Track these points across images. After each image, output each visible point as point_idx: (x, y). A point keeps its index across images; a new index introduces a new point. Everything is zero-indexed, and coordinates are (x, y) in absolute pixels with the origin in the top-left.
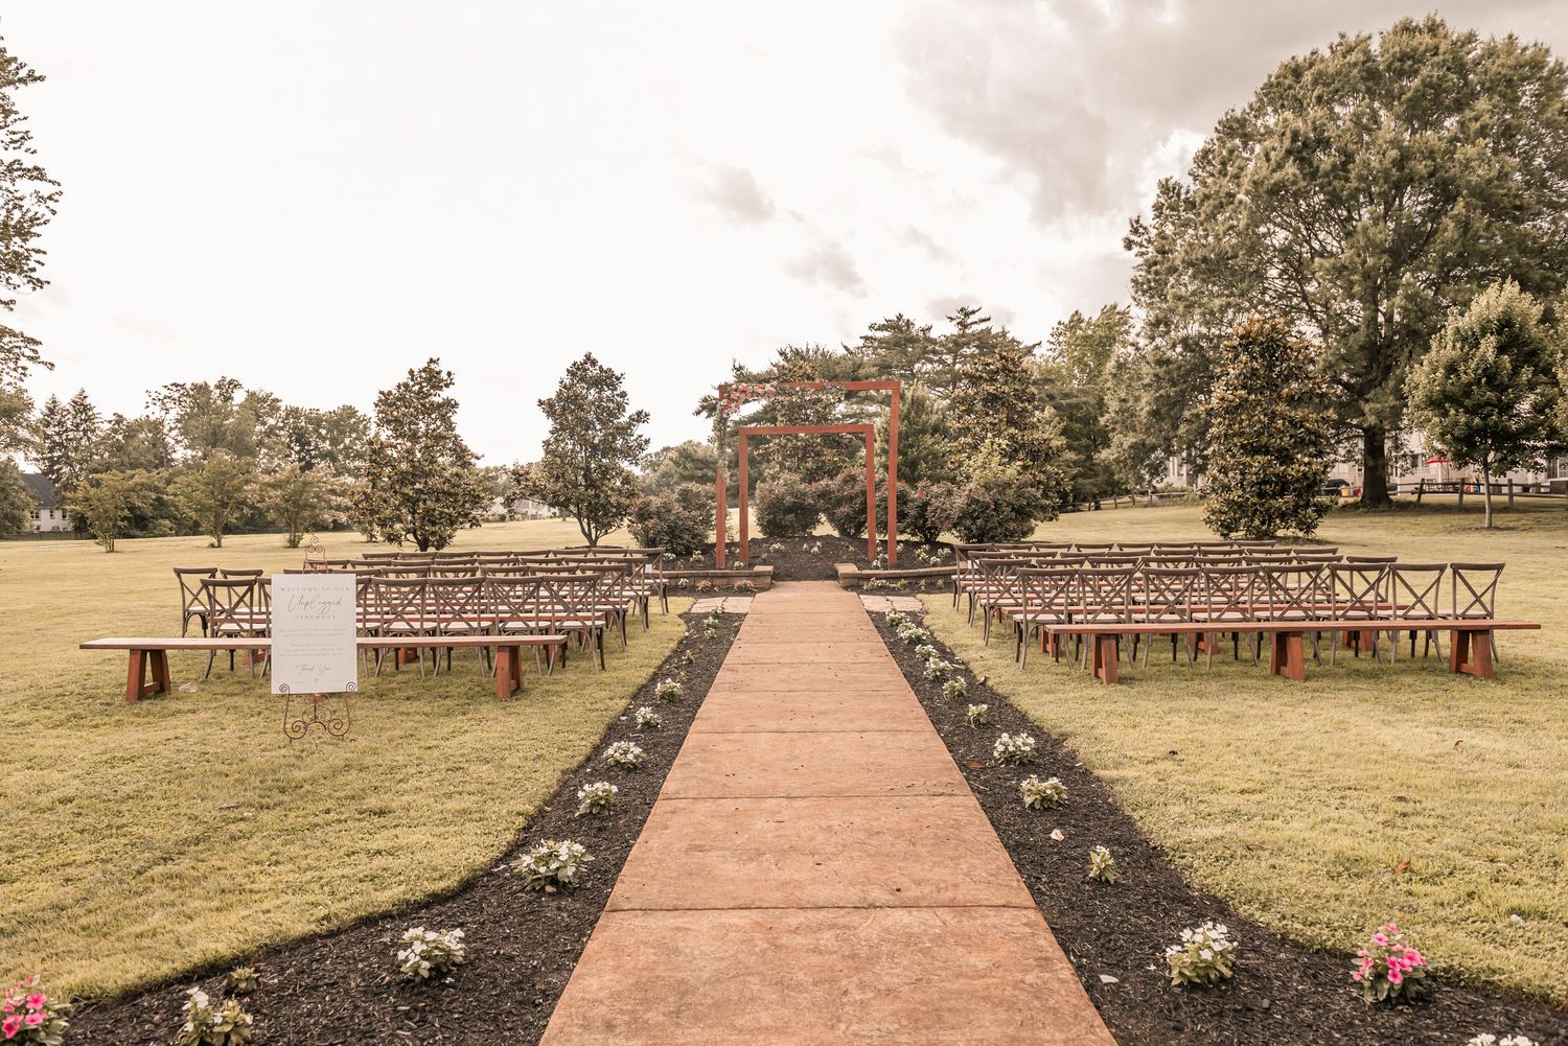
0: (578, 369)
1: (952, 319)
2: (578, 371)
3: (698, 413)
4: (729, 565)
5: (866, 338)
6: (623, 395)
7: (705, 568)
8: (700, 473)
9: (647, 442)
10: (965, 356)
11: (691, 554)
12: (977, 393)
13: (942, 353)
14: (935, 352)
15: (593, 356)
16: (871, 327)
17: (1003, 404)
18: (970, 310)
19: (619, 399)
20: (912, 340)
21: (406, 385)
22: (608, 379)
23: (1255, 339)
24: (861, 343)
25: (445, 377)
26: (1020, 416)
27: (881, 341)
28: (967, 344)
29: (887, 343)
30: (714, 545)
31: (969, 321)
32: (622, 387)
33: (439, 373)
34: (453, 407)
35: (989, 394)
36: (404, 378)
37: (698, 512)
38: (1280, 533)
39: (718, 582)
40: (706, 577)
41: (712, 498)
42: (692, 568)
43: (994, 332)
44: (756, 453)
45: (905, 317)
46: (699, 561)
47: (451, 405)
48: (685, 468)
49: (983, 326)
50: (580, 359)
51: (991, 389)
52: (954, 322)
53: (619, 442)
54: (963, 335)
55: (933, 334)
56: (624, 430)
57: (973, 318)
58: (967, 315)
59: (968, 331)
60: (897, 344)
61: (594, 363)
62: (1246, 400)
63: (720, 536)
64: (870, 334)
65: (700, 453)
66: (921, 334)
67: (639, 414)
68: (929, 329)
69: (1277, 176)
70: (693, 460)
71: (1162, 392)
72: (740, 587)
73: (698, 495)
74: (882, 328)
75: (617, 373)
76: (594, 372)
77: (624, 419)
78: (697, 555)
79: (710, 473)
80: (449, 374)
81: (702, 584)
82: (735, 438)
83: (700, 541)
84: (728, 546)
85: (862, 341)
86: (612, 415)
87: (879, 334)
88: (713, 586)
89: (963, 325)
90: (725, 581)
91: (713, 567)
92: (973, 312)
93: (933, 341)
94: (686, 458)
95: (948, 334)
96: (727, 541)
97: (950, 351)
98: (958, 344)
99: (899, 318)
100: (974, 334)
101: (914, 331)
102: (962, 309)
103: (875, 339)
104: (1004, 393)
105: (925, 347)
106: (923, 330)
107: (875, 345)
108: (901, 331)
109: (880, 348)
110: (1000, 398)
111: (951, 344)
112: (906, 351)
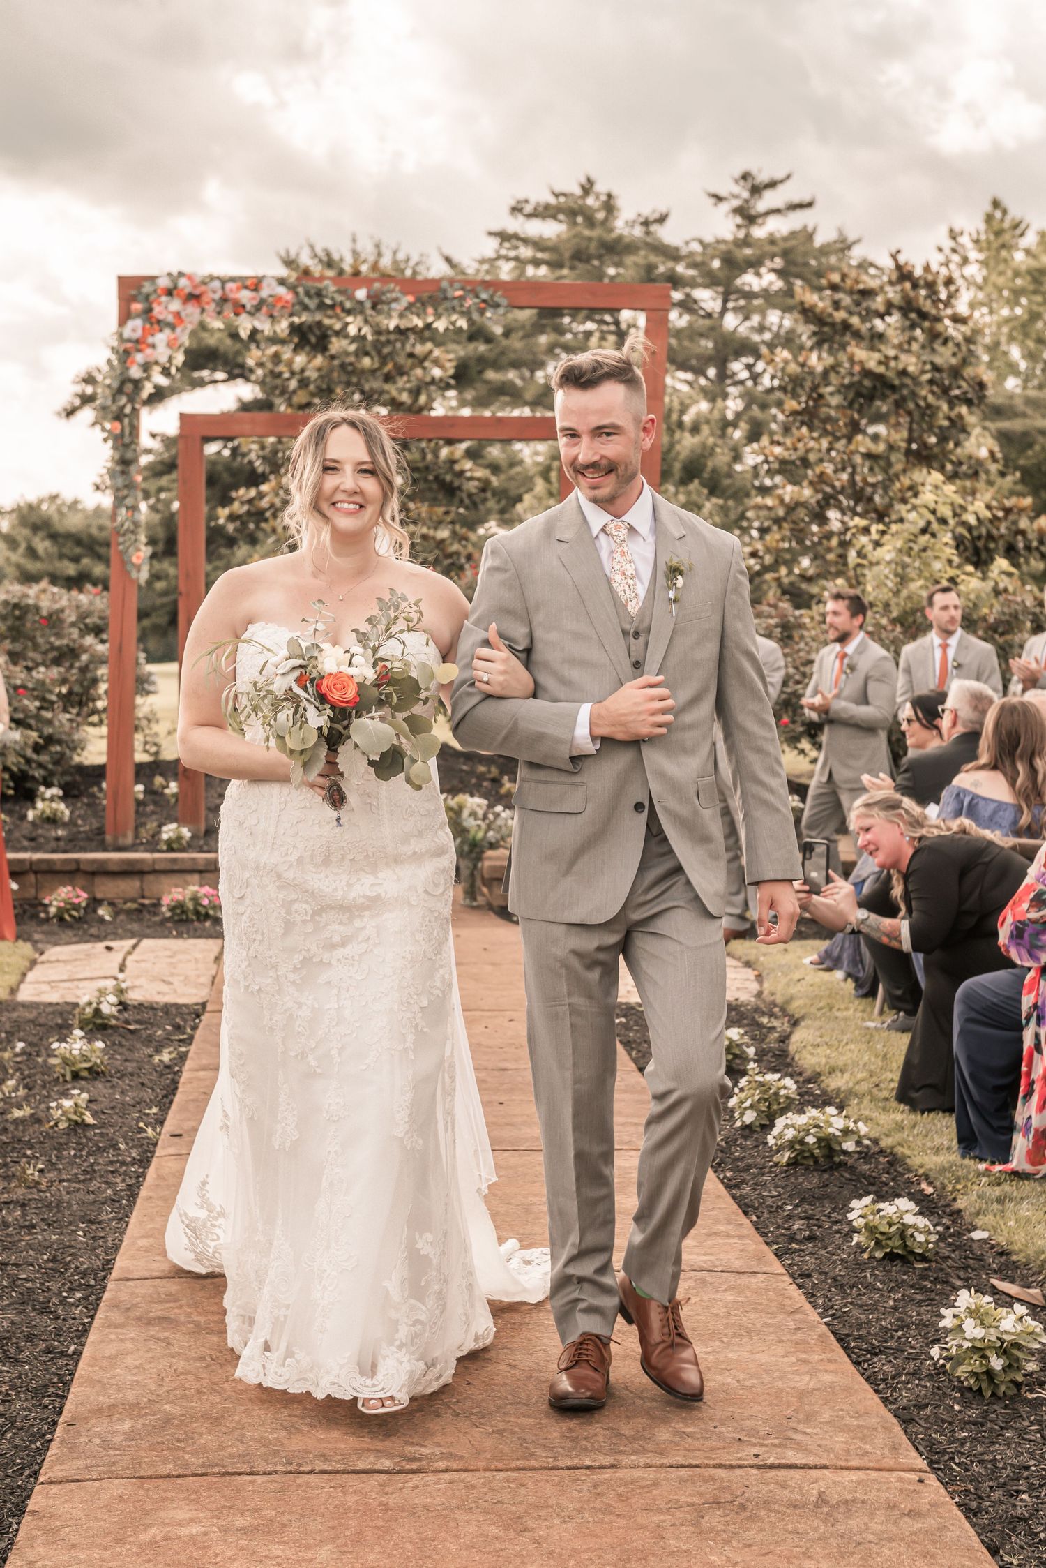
1: (718, 198)
3: (70, 412)
4: (145, 835)
5: (504, 236)
7: (73, 842)
8: (71, 569)
10: (749, 295)
11: (29, 796)
12: (834, 368)
13: (693, 284)
14: (675, 281)
16: (516, 210)
17: (899, 404)
18: (763, 177)
20: (615, 249)
24: (490, 247)
26: (943, 439)
27: (538, 244)
28: (754, 264)
29: (556, 250)
30: (96, 773)
31: (763, 207)
35: (867, 373)
37: (55, 672)
39: (107, 888)
40: (72, 873)
41: (97, 631)
42: (34, 842)
43: (819, 241)
44: (223, 513)
45: (601, 187)
46: (52, 820)
48: (32, 553)
49: (793, 222)
51: (871, 360)
52: (725, 207)
54: (746, 242)
55: (669, 235)
57: (769, 200)
58: (756, 190)
59: (759, 232)
60: (579, 256)
63: (119, 742)
64: (516, 225)
65: (73, 523)
66: (638, 232)
68: (662, 219)
70: (54, 536)
72: (178, 907)
73: (54, 621)
74: (545, 212)
78: (49, 801)
79: (98, 570)
81: (61, 896)
82: (164, 481)
83: (59, 760)
84: (144, 772)
85: (494, 243)
87: (551, 230)
88: (95, 902)
89: (748, 216)
90: (129, 887)
91: (97, 839)
92: (772, 184)
93: (672, 254)
94: (35, 528)
95: (709, 239)
96: (141, 757)
97: (711, 280)
98: (734, 265)
99: (587, 188)
100: (772, 241)
101: (624, 225)
102: (745, 177)
103: (526, 241)
104: (904, 373)
105: (650, 268)
106: (646, 223)
107: (526, 252)
108: (590, 222)
109: (537, 263)
110: (893, 388)
111: (716, 264)
112: (601, 275)
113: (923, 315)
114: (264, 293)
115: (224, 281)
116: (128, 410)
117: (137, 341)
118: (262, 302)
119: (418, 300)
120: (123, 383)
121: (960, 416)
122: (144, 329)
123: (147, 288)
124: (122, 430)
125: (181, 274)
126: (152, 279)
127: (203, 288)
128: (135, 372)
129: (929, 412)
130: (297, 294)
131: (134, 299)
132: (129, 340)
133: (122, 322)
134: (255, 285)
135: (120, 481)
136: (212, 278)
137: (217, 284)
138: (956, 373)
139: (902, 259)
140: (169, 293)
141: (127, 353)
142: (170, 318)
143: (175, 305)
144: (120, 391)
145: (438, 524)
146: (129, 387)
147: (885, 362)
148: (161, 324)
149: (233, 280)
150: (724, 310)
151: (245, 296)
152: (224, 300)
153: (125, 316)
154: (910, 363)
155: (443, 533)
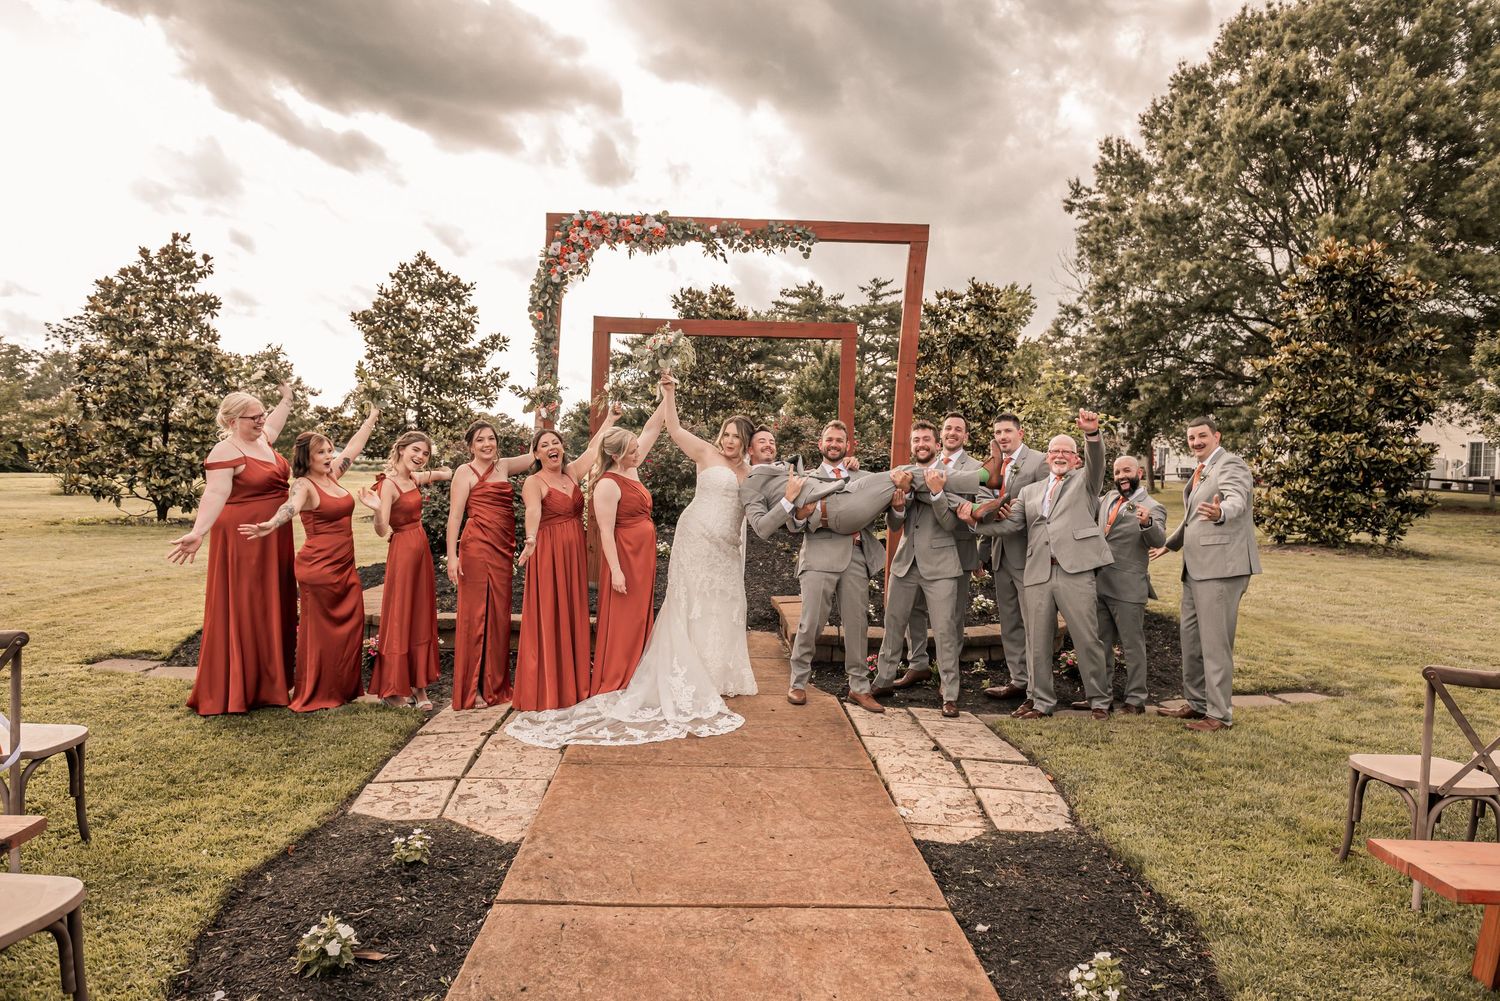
0: (408, 273)
1: (864, 289)
2: (408, 275)
5: (778, 304)
6: (472, 311)
9: (505, 376)
10: (874, 328)
13: (852, 323)
15: (428, 255)
16: (783, 293)
18: (882, 281)
19: (466, 316)
20: (823, 309)
21: (136, 272)
22: (450, 290)
23: (1342, 272)
24: (772, 307)
25: (200, 262)
27: (792, 307)
28: (877, 316)
29: (799, 309)
31: (881, 292)
32: (470, 302)
33: (190, 255)
34: (212, 306)
36: (133, 259)
38: (1354, 538)
45: (817, 284)
47: (210, 304)
49: (893, 298)
50: (410, 259)
52: (866, 293)
53: (467, 374)
54: (874, 306)
55: (843, 303)
56: (476, 358)
57: (884, 290)
58: (879, 286)
59: (879, 303)
60: (808, 311)
61: (430, 264)
62: (1330, 355)
64: (782, 299)
66: (831, 302)
67: (495, 338)
68: (841, 297)
69: (1266, 118)
71: (1109, 362)
74: (794, 294)
75: (465, 281)
76: (430, 277)
77: (473, 344)
80: (206, 258)
85: (774, 306)
86: (456, 337)
87: (796, 301)
89: (875, 296)
92: (885, 284)
93: (844, 311)
95: (859, 305)
97: (861, 321)
98: (869, 315)
99: (812, 285)
100: (885, 306)
101: (826, 300)
102: (875, 280)
103: (787, 306)
104: (978, 335)
105: (836, 316)
106: (834, 299)
107: (786, 310)
108: (812, 297)
109: (789, 314)
110: (973, 343)
111: (862, 314)
112: (816, 320)
113: (987, 308)
114: (646, 227)
115: (618, 218)
116: (549, 304)
117: (557, 257)
118: (645, 231)
119: (753, 233)
120: (546, 286)
121: (1005, 355)
122: (562, 248)
123: (566, 221)
124: (545, 318)
125: (589, 213)
126: (570, 216)
127: (604, 221)
128: (556, 278)
129: (989, 354)
130: (669, 227)
131: (558, 229)
132: (553, 256)
133: (548, 244)
134: (640, 220)
135: (543, 354)
136: (611, 215)
137: (614, 219)
138: (1002, 335)
139: (975, 282)
140: (581, 224)
141: (550, 264)
142: (581, 242)
143: (585, 233)
144: (544, 291)
145: (752, 409)
146: (550, 289)
147: (968, 329)
148: (574, 246)
149: (625, 217)
150: (864, 334)
151: (633, 228)
152: (619, 230)
153: (550, 240)
154: (981, 330)
155: (754, 413)
